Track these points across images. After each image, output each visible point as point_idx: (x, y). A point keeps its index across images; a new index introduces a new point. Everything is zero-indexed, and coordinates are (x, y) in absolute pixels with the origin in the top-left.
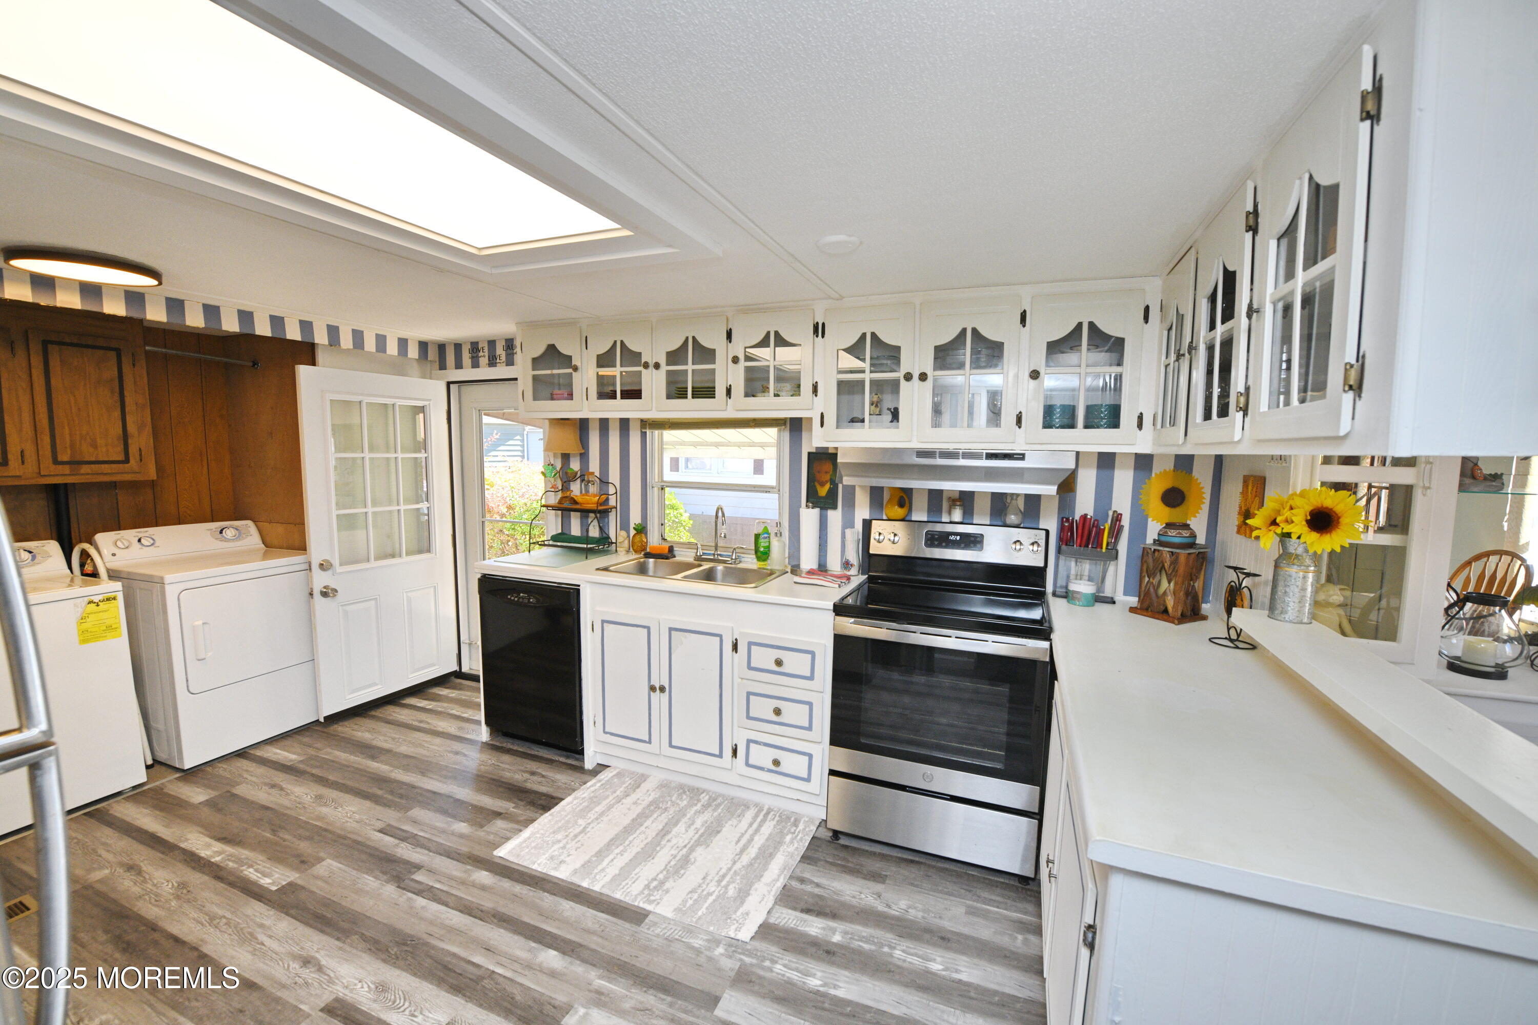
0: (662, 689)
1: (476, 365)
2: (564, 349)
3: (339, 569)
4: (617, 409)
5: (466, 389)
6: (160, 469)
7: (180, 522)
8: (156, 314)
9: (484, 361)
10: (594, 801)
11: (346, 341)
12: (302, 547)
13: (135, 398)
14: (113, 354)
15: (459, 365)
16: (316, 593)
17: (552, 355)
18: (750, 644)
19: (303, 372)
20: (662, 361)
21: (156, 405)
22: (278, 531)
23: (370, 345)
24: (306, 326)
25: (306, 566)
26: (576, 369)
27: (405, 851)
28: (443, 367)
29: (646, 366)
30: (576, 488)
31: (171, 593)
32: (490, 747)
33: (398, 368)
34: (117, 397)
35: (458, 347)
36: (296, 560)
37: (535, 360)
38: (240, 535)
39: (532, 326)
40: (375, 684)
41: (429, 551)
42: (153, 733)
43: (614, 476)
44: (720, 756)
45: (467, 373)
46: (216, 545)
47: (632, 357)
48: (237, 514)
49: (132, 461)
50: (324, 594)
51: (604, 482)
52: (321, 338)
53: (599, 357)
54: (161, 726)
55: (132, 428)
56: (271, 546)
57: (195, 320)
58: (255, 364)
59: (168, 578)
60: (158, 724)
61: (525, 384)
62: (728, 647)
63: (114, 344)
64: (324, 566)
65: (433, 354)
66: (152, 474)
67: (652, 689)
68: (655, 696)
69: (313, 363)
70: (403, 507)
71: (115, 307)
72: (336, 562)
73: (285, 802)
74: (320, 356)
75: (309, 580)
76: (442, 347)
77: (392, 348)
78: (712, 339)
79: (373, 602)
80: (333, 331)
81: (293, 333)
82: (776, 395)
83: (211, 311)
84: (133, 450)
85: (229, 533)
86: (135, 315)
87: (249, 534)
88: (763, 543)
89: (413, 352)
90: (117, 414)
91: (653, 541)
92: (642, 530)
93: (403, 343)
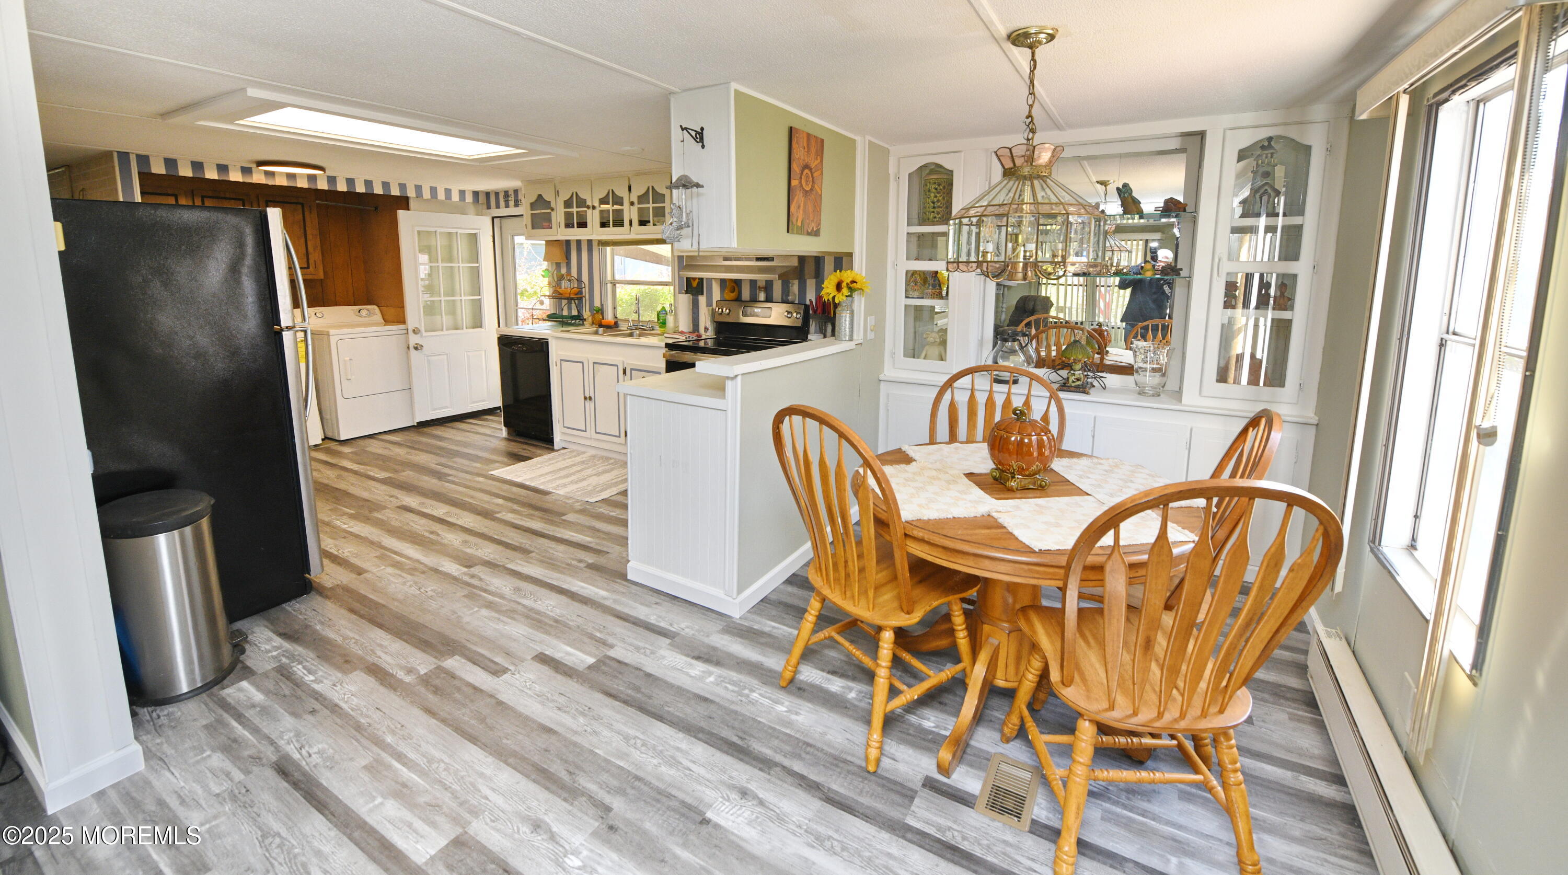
0: (590, 398)
1: (507, 206)
2: (546, 198)
3: (424, 334)
4: (575, 234)
5: (505, 221)
6: (325, 273)
7: (336, 305)
8: (323, 185)
9: (512, 203)
10: (550, 459)
11: (427, 194)
12: (402, 321)
13: (312, 231)
14: (300, 206)
15: (498, 207)
16: (411, 347)
17: (540, 202)
18: (632, 369)
19: (401, 214)
20: (596, 204)
21: (323, 234)
22: (391, 312)
23: (441, 196)
24: (402, 187)
25: (405, 332)
26: (552, 210)
27: (446, 471)
28: (489, 207)
29: (588, 207)
30: (564, 284)
31: (333, 340)
32: (508, 440)
33: (460, 209)
34: (302, 231)
35: (497, 194)
36: (402, 327)
37: (532, 204)
38: (370, 314)
39: (531, 182)
40: (446, 407)
41: (481, 327)
42: (325, 421)
43: (585, 278)
44: (619, 437)
45: (503, 211)
46: (357, 319)
47: (582, 203)
48: (369, 302)
49: (311, 268)
50: (416, 348)
51: (579, 281)
52: (411, 193)
53: (565, 202)
54: (328, 417)
55: (311, 249)
56: (387, 321)
57: (342, 187)
58: (376, 208)
59: (332, 332)
60: (327, 416)
61: (527, 220)
62: (621, 372)
63: (301, 200)
64: (416, 331)
65: (482, 198)
66: (321, 276)
67: (585, 398)
68: (588, 403)
69: (408, 209)
70: (463, 298)
71: (302, 184)
72: (423, 329)
73: (391, 453)
74: (412, 204)
75: (407, 340)
76: (488, 194)
77: (455, 197)
78: (622, 192)
79: (445, 357)
80: (418, 188)
81: (395, 192)
82: (654, 225)
83: (350, 182)
84: (311, 262)
85: (364, 313)
86: (313, 187)
87: (375, 314)
88: (662, 317)
89: (469, 198)
90: (303, 240)
91: (609, 317)
92: (601, 311)
93: (462, 193)
